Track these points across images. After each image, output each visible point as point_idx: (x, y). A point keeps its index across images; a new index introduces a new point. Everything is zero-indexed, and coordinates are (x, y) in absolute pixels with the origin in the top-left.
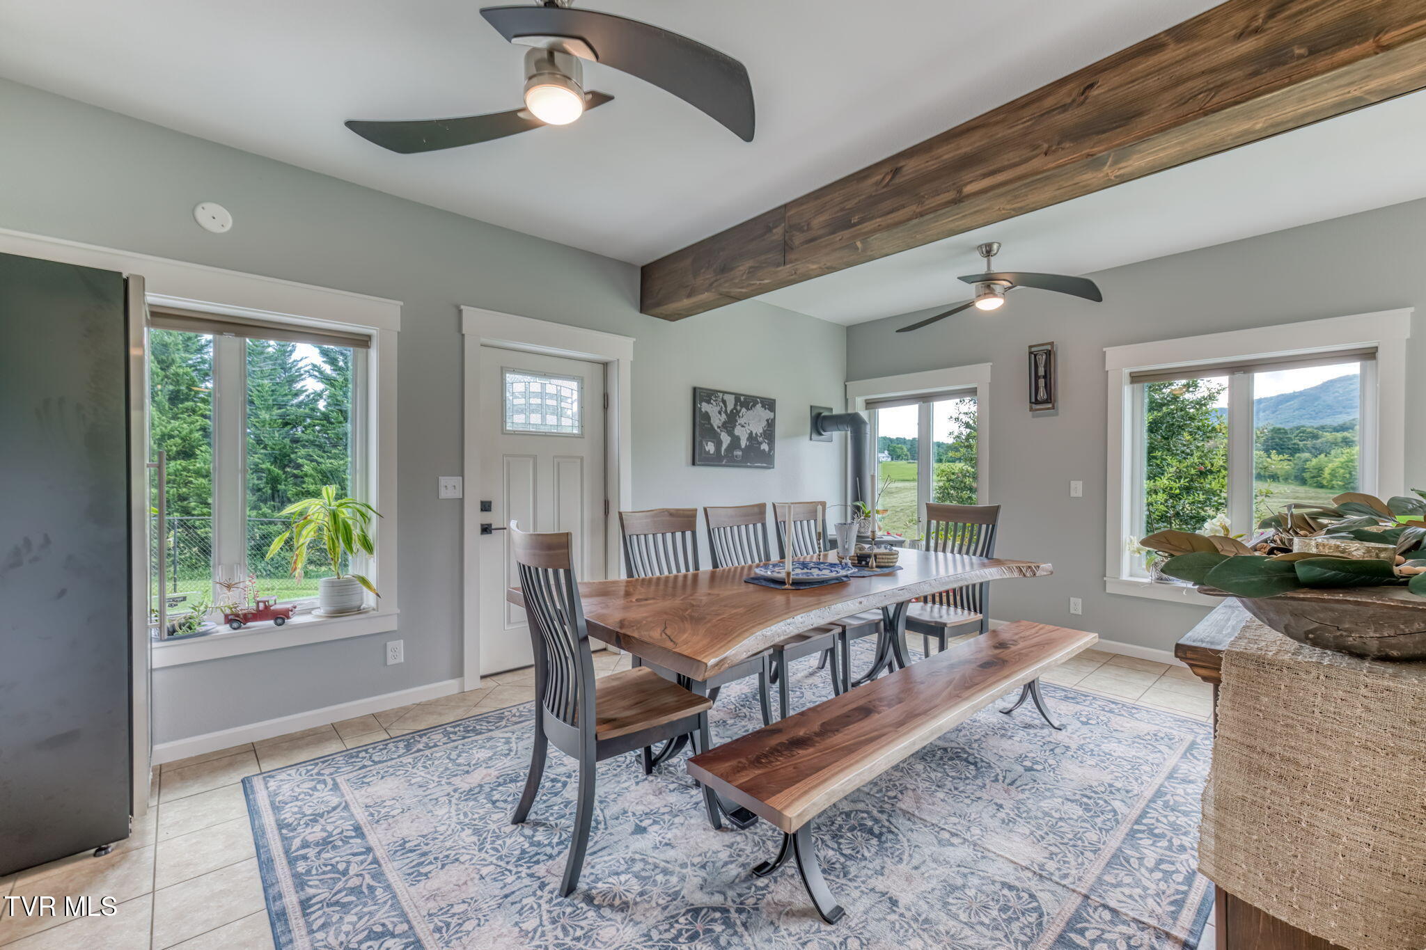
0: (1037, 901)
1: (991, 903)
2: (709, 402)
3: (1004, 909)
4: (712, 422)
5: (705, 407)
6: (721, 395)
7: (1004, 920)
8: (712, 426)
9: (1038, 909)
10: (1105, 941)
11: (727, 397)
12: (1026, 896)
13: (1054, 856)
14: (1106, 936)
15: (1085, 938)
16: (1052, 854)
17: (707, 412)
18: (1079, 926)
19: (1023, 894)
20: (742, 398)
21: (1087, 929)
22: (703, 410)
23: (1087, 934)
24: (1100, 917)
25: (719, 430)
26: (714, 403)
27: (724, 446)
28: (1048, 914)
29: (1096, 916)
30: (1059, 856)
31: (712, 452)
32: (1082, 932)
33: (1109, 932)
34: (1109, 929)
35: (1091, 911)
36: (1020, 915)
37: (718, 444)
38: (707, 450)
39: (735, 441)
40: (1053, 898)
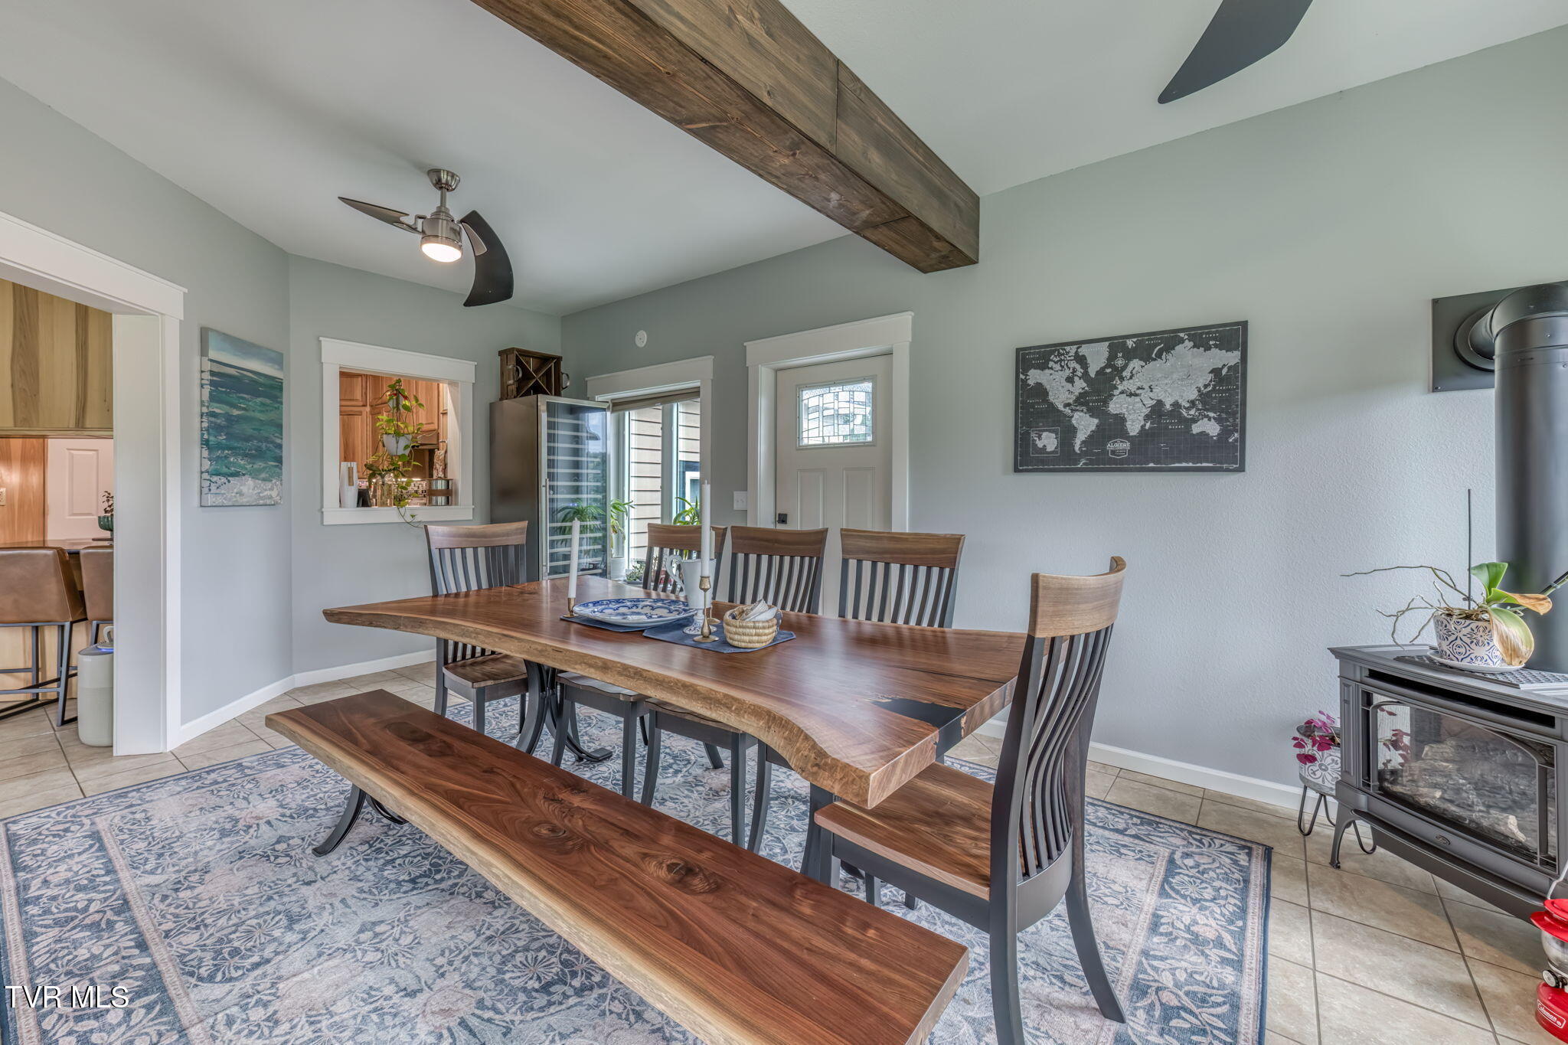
0: (221, 982)
1: (252, 943)
2: (1043, 366)
3: (235, 952)
4: (1051, 398)
5: (1035, 376)
6: (1072, 350)
7: (222, 949)
8: (1052, 405)
9: (211, 978)
10: (119, 1024)
11: (1084, 350)
12: (235, 974)
13: (271, 1024)
14: (123, 1028)
15: (140, 1007)
16: (277, 1022)
17: (1039, 385)
18: (158, 1008)
19: (240, 972)
20: (1130, 343)
21: (148, 1013)
22: (1031, 382)
23: (143, 1011)
24: (147, 1034)
25: (1067, 411)
26: (1057, 367)
27: (1081, 436)
28: (196, 986)
29: (152, 1031)
30: (266, 1031)
31: (1050, 448)
32: (149, 1008)
33: (124, 1033)
34: (129, 1034)
35: (163, 1028)
36: (215, 962)
37: (1067, 433)
38: (1040, 444)
39: (1113, 426)
40: (212, 997)
